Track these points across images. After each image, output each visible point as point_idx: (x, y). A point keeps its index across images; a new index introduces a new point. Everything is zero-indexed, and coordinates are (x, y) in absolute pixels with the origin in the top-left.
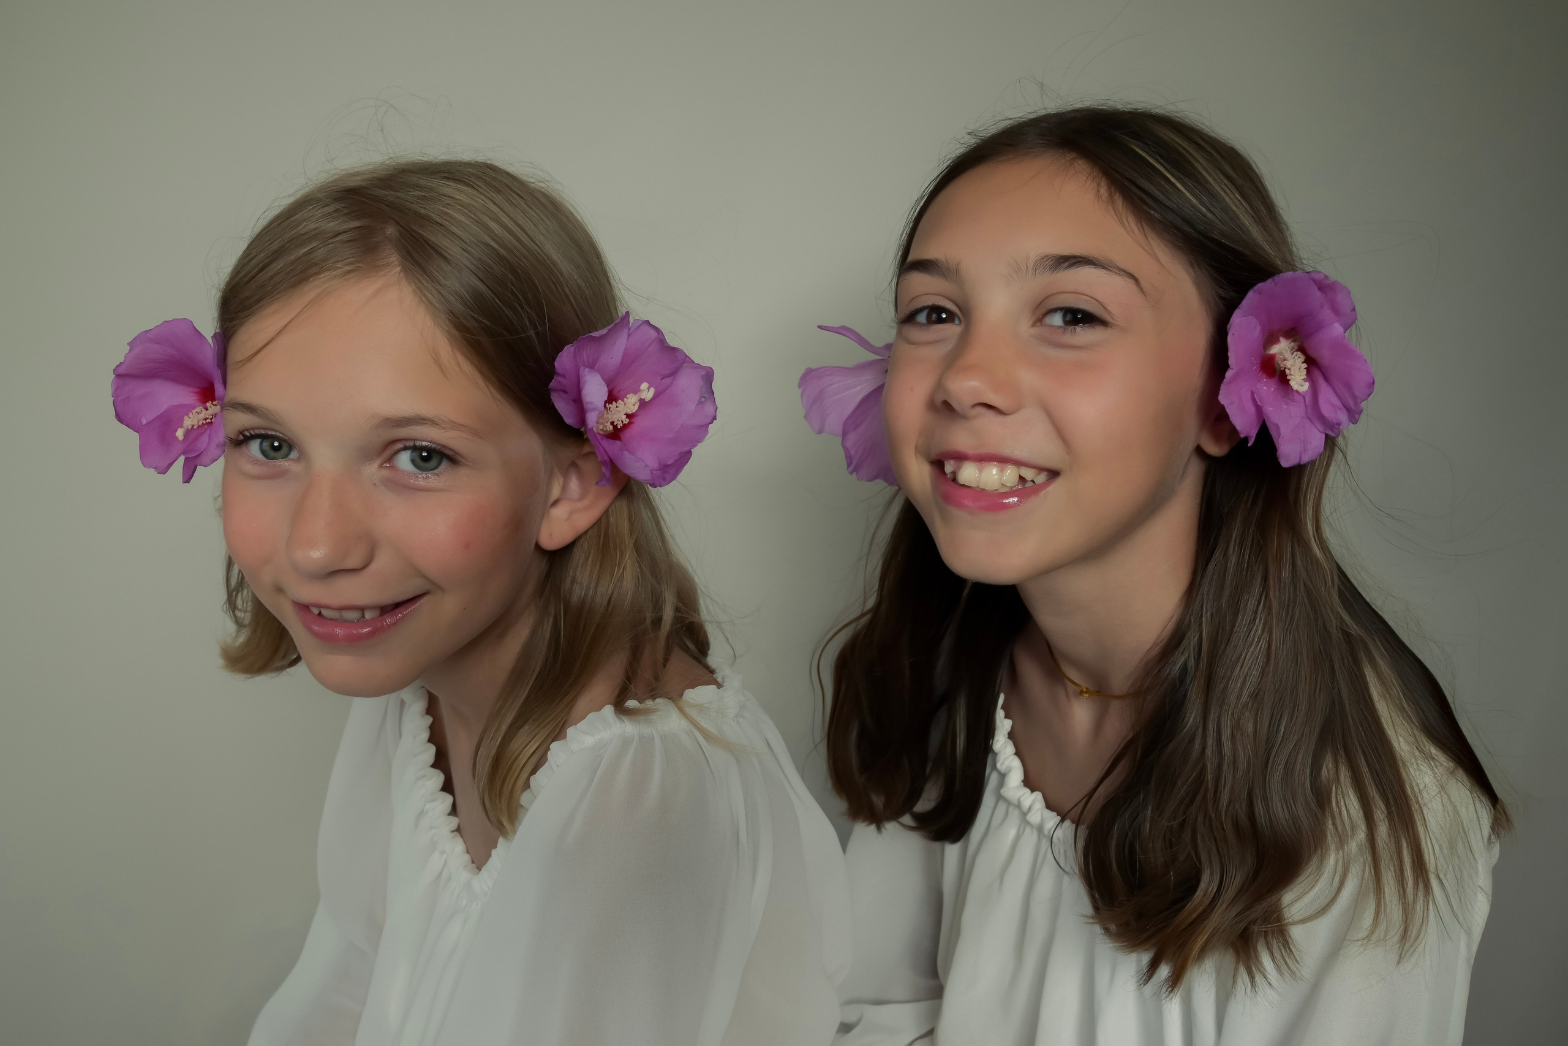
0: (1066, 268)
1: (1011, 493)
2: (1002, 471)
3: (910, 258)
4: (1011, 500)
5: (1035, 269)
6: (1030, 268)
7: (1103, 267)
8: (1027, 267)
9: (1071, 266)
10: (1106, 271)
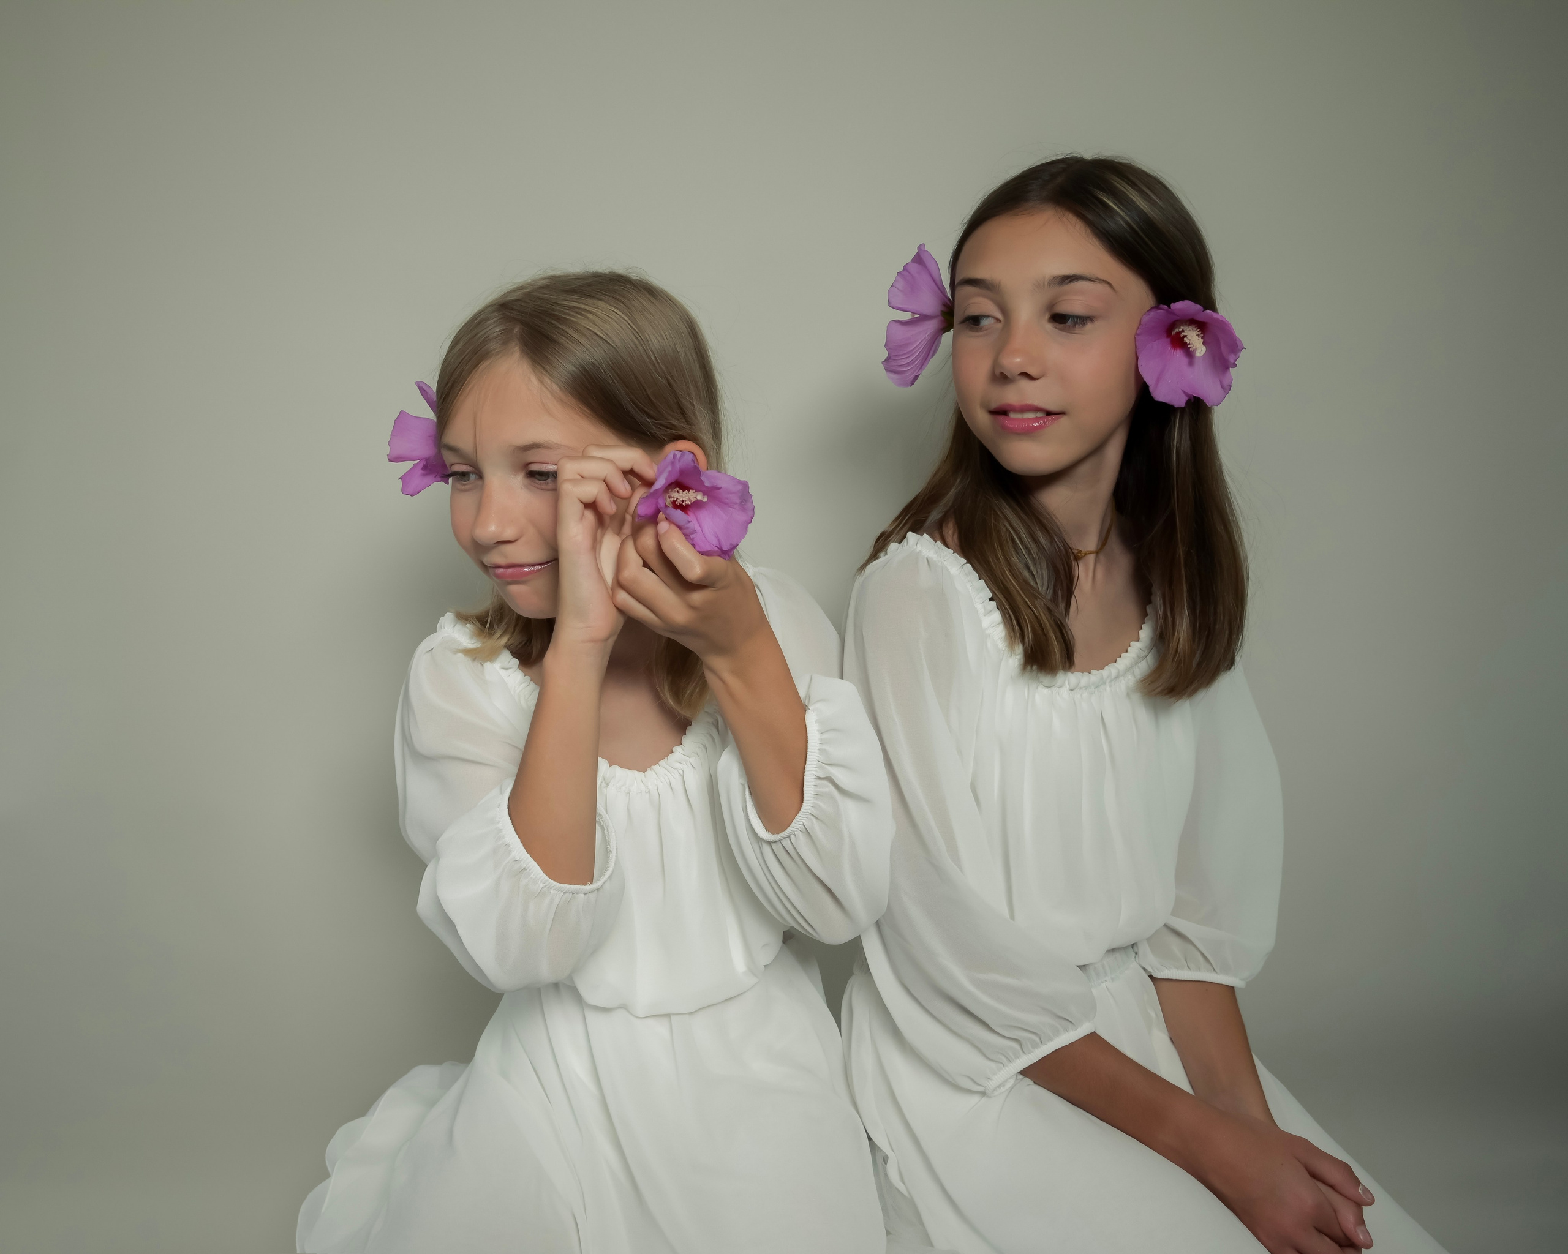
0: (1068, 283)
3: (962, 277)
5: (1049, 284)
6: (1046, 284)
7: (1090, 280)
8: (1044, 284)
9: (1070, 282)
10: (1092, 282)
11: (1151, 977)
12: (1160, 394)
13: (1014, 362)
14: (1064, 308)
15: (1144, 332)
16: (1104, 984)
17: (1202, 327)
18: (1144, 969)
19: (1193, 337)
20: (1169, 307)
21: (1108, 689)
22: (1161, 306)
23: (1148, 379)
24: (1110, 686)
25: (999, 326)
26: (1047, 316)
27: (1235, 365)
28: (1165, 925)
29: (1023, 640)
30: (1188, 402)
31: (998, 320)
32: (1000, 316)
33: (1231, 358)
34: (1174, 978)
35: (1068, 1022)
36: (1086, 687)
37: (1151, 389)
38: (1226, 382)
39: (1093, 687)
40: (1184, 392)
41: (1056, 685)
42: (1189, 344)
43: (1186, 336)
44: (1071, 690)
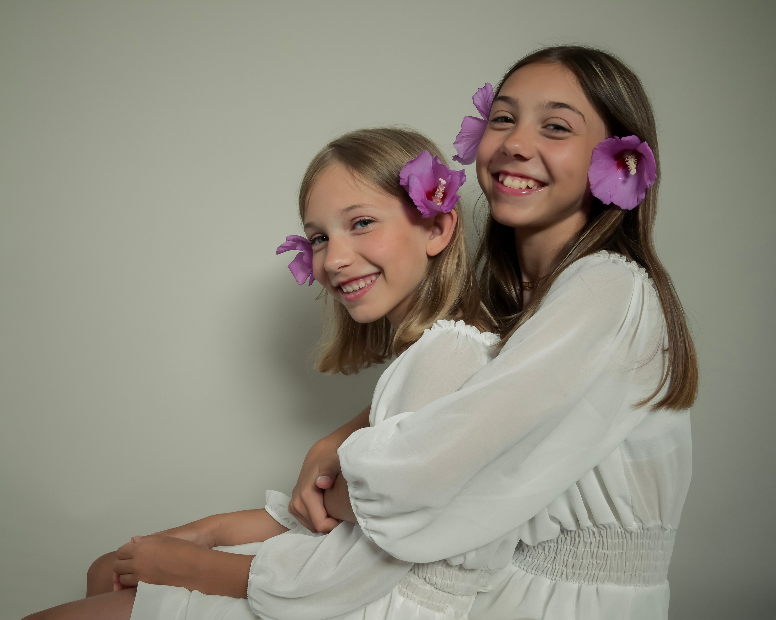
0: (558, 108)
1: (524, 190)
2: (521, 182)
3: (499, 95)
4: (524, 192)
5: (546, 106)
6: (545, 106)
7: (572, 110)
8: (544, 105)
9: (560, 107)
10: (573, 112)
12: (598, 193)
13: (514, 146)
15: (600, 149)
17: (639, 157)
19: (632, 163)
20: (620, 138)
22: (615, 136)
23: (593, 182)
37: (591, 187)
42: (629, 166)
43: (627, 161)
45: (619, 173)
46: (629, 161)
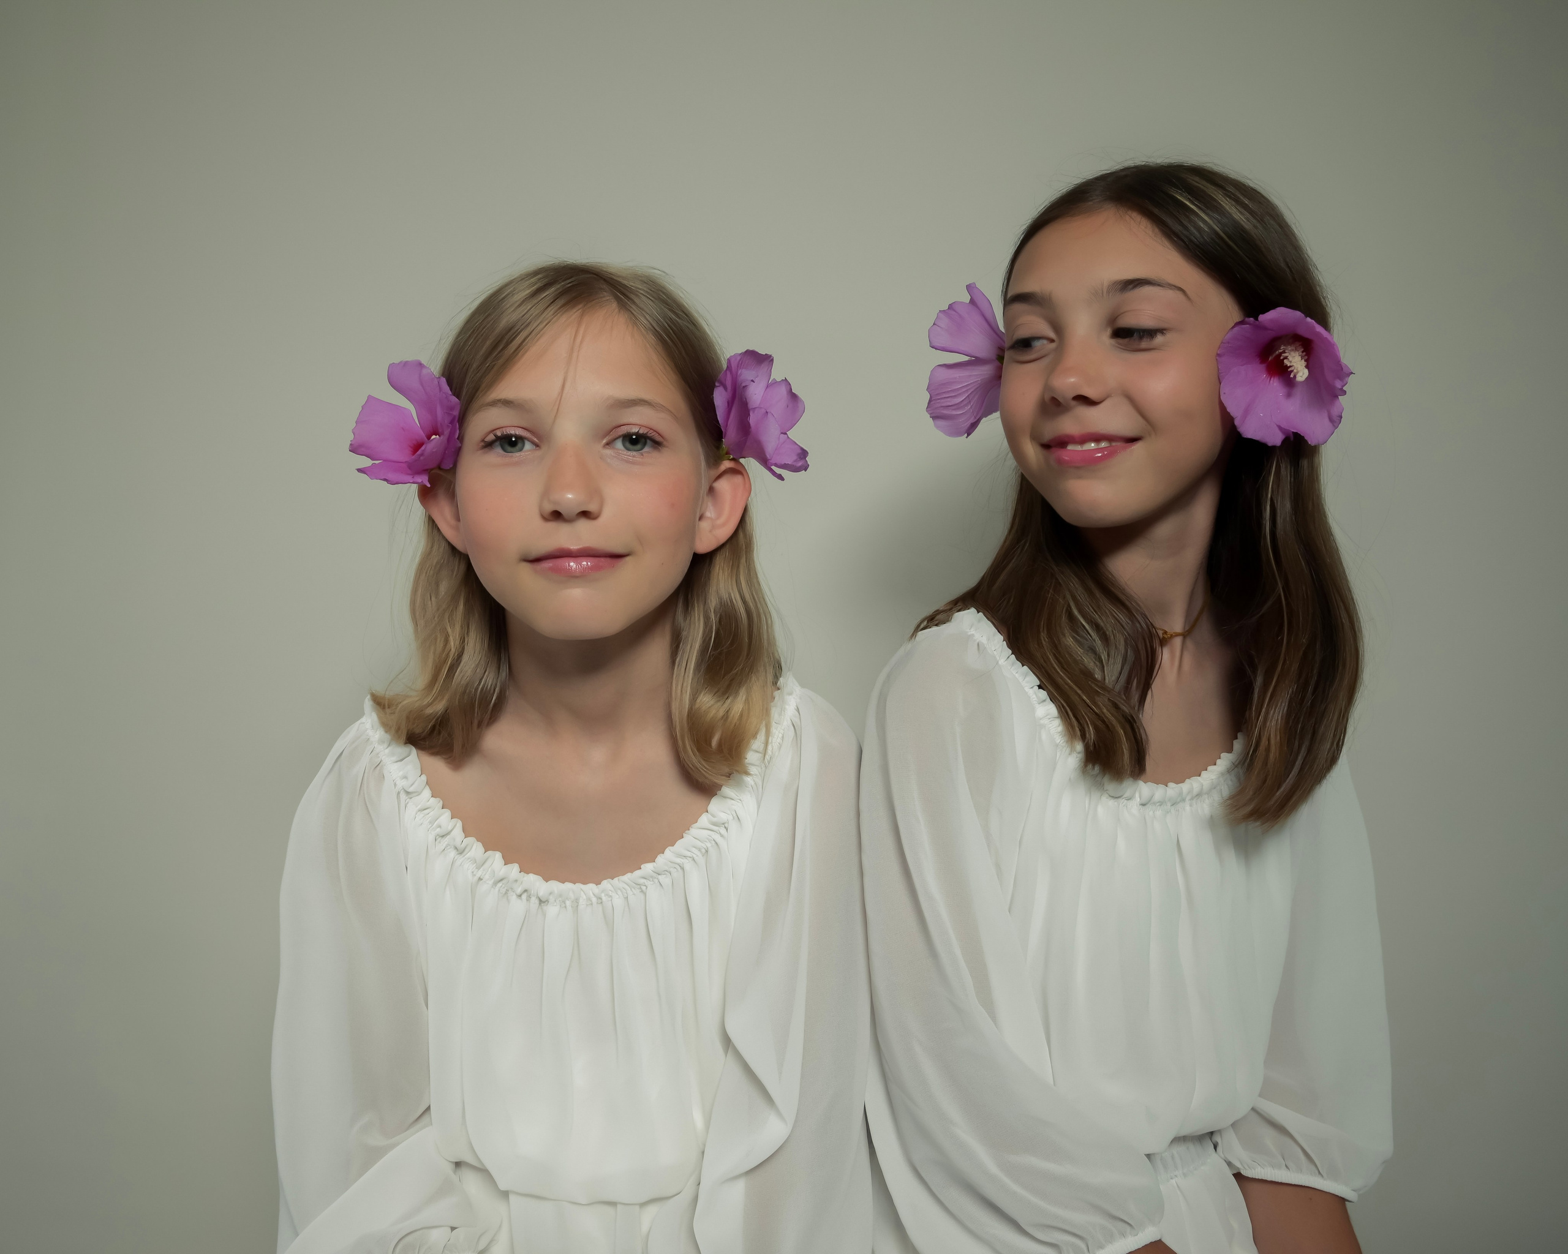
0: (1131, 289)
3: (1012, 293)
5: (1108, 292)
6: (1105, 291)
7: (1159, 285)
8: (1102, 291)
9: (1135, 287)
10: (1161, 288)
11: (1238, 1176)
12: (1251, 429)
13: (1068, 383)
14: (1128, 321)
15: (1229, 352)
16: (1173, 1182)
17: (1307, 346)
18: (1229, 1164)
19: (1294, 359)
20: (1256, 319)
21: (1188, 808)
22: (1247, 319)
23: (1234, 410)
24: (1191, 805)
25: (1053, 345)
26: (1109, 331)
27: (1345, 393)
28: (1253, 1109)
29: (1083, 737)
30: (1286, 441)
31: (1052, 341)
32: (1052, 335)
33: (1338, 384)
34: (1269, 1179)
35: (1127, 1225)
36: (1161, 803)
37: (1236, 423)
38: (1335, 412)
39: (1169, 804)
40: (1280, 428)
41: (1125, 796)
42: (1290, 367)
43: (1286, 358)
44: (1143, 805)
45: (1275, 384)
46: (1290, 358)
